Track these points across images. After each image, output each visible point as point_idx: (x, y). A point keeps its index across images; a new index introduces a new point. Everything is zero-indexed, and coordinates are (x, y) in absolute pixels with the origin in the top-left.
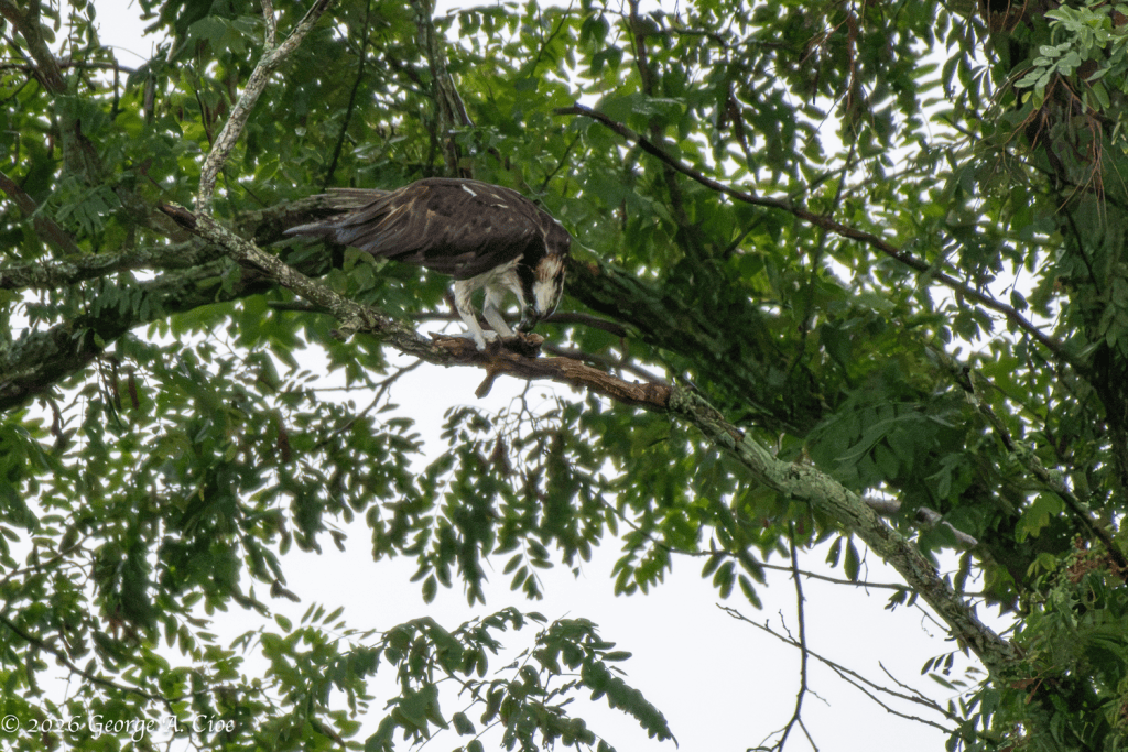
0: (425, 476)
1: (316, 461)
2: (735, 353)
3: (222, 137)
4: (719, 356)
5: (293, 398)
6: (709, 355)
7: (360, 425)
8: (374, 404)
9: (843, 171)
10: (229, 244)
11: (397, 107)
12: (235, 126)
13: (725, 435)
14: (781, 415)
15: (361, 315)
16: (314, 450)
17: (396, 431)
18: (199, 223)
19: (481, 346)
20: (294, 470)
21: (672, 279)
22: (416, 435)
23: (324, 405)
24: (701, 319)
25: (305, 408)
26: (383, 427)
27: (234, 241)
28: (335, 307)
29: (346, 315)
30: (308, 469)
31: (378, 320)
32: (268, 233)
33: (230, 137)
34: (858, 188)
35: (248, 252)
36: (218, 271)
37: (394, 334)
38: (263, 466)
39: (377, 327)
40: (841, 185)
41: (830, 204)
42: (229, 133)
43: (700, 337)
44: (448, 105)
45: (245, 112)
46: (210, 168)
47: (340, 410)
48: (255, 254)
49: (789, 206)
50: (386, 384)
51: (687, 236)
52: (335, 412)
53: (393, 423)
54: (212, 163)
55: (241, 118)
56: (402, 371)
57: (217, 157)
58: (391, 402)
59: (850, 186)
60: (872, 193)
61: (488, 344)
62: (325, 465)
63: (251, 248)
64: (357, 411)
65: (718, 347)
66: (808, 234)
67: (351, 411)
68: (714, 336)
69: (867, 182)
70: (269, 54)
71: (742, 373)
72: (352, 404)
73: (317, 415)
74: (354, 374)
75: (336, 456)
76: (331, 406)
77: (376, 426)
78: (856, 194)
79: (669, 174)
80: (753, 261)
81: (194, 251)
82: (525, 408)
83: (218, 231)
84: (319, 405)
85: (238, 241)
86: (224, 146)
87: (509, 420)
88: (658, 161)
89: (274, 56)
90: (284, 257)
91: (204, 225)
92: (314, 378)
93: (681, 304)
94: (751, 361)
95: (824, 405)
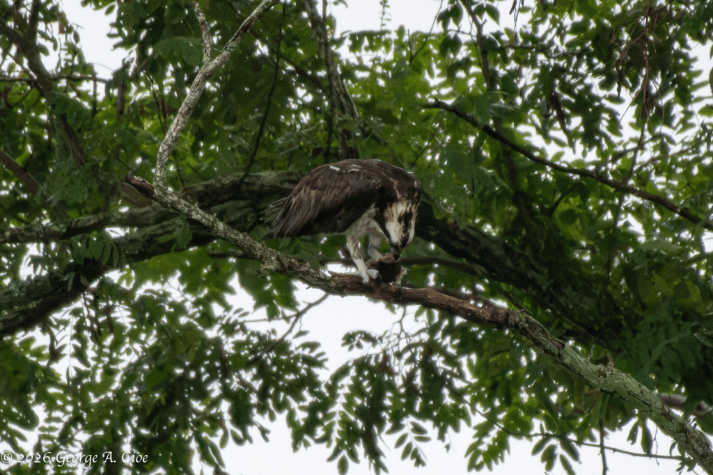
0: (330, 382)
1: (247, 376)
2: (557, 286)
4: (544, 288)
5: (229, 329)
6: (538, 288)
7: (281, 346)
8: (290, 331)
9: (635, 150)
10: (179, 207)
11: (305, 107)
12: (182, 120)
13: (549, 345)
14: (591, 331)
15: (278, 259)
16: (248, 366)
17: (306, 352)
18: (156, 191)
19: (366, 280)
20: (232, 381)
21: (510, 231)
22: (322, 354)
23: (253, 334)
24: (533, 262)
26: (297, 348)
27: (183, 205)
28: (259, 253)
29: (266, 259)
30: (242, 382)
31: (290, 262)
32: (207, 199)
33: (179, 127)
34: (646, 165)
35: (193, 213)
36: (170, 229)
37: (302, 272)
38: (209, 381)
39: (290, 268)
40: (633, 161)
41: (625, 173)
42: (177, 125)
43: (531, 274)
44: (341, 103)
45: (190, 109)
46: (164, 151)
47: (264, 336)
48: (198, 215)
49: (595, 175)
50: (299, 315)
51: (521, 198)
52: (262, 338)
53: (305, 346)
54: (166, 147)
55: (187, 113)
56: (310, 306)
57: (169, 143)
58: (303, 329)
59: (640, 163)
60: (656, 168)
61: (371, 278)
62: (255, 378)
63: (195, 210)
64: (278, 337)
65: (544, 283)
66: (612, 197)
67: (273, 337)
68: (542, 274)
69: (653, 160)
70: (207, 66)
71: (562, 300)
72: (274, 332)
73: (248, 342)
75: (263, 372)
76: (258, 335)
77: (292, 348)
78: (644, 169)
79: (507, 154)
80: (570, 216)
81: (154, 213)
82: (402, 330)
83: (171, 198)
84: (249, 333)
85: (186, 205)
86: (174, 135)
87: (391, 339)
88: (498, 143)
89: (211, 67)
90: (221, 216)
91: (160, 193)
92: (245, 314)
93: (517, 250)
94: (568, 290)
95: (623, 323)
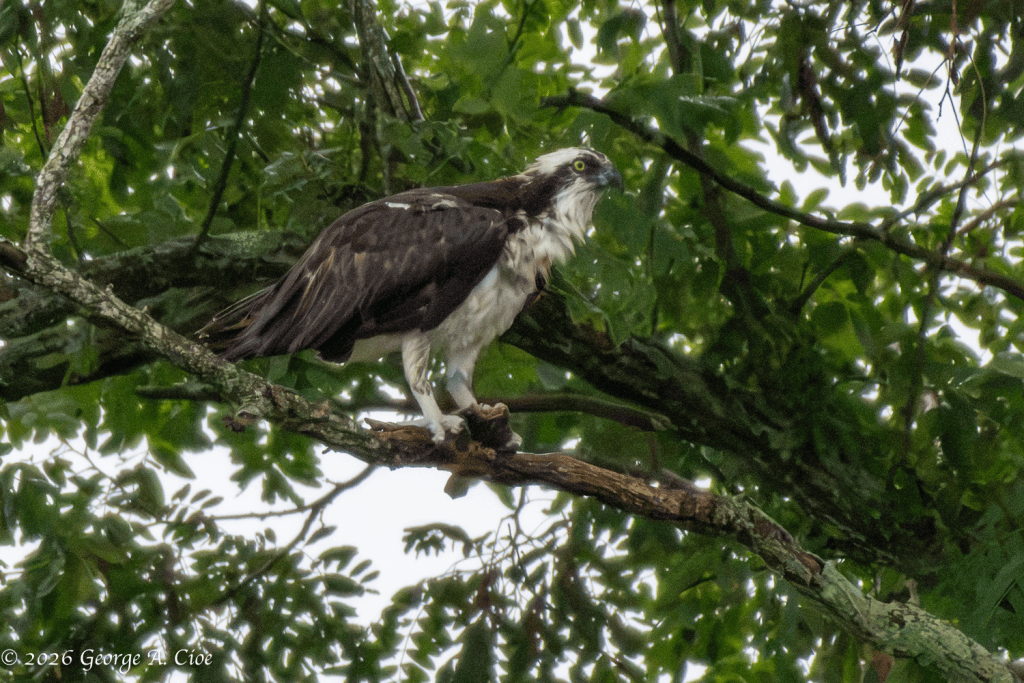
1: (221, 620)
2: (808, 451)
3: (63, 138)
4: (785, 456)
5: (187, 530)
6: (770, 455)
7: (283, 562)
8: (301, 537)
9: (964, 186)
10: (76, 293)
12: (82, 123)
13: (795, 565)
14: (876, 540)
15: (268, 394)
16: (218, 604)
17: (333, 568)
18: (31, 263)
19: (439, 437)
20: (190, 632)
21: (719, 347)
23: (229, 542)
24: (760, 404)
25: (203, 545)
26: (315, 565)
27: (83, 289)
28: (230, 384)
29: (244, 394)
30: (209, 631)
31: (292, 402)
32: (132, 283)
33: (75, 138)
34: (985, 216)
35: (104, 305)
37: (316, 421)
38: (146, 631)
39: (292, 412)
40: (959, 212)
41: (944, 232)
42: (73, 132)
43: (757, 430)
45: (96, 102)
46: (47, 184)
47: (252, 544)
48: (113, 308)
49: (882, 236)
50: (318, 507)
51: (739, 282)
52: (246, 550)
53: (328, 557)
54: (50, 177)
55: (92, 110)
56: (340, 488)
57: (57, 168)
59: (976, 212)
60: (1006, 222)
61: (448, 432)
62: (235, 624)
63: (107, 299)
65: (784, 443)
66: (917, 279)
67: (269, 546)
68: (779, 428)
69: (1000, 207)
70: (130, 18)
71: (819, 480)
72: (270, 535)
73: (220, 555)
74: (274, 488)
75: (250, 609)
76: (238, 542)
77: (304, 565)
78: (983, 225)
79: (712, 195)
80: (834, 316)
82: (519, 531)
83: (59, 274)
84: (221, 540)
85: (89, 289)
86: (67, 152)
87: (498, 548)
88: (696, 176)
89: (138, 21)
90: (157, 314)
91: (39, 266)
92: (215, 501)
93: (731, 383)
94: (831, 462)
95: (939, 524)
